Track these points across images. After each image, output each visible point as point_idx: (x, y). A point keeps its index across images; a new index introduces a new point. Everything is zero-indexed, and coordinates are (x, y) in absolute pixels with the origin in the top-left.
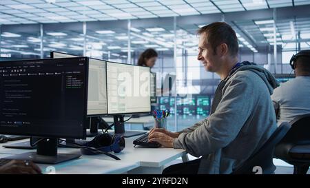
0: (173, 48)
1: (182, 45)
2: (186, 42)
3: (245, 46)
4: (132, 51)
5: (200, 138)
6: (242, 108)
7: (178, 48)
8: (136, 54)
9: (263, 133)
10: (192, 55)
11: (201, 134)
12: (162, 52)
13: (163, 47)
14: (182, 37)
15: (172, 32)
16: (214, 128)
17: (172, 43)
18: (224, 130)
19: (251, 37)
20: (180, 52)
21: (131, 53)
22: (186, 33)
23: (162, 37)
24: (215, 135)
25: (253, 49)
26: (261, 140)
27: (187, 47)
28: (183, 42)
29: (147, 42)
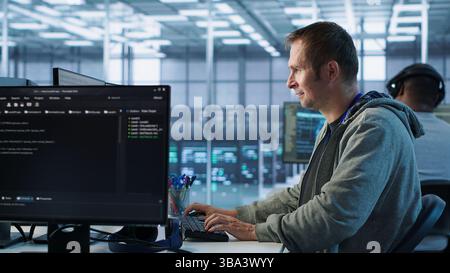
0: (102, 42)
1: (122, 35)
2: (130, 31)
3: (254, 43)
4: (12, 44)
5: (310, 222)
6: (380, 172)
7: (112, 41)
8: (21, 51)
9: (405, 212)
10: (143, 57)
11: (313, 215)
12: (79, 48)
13: (80, 38)
14: (122, 19)
15: (101, 6)
16: (337, 205)
17: (100, 31)
18: (352, 209)
19: (267, 24)
20: (118, 50)
21: (10, 48)
22: (130, 11)
23: (78, 18)
24: (339, 216)
25: (271, 50)
26: (402, 225)
27: (131, 40)
28: (124, 30)
29: (44, 27)
